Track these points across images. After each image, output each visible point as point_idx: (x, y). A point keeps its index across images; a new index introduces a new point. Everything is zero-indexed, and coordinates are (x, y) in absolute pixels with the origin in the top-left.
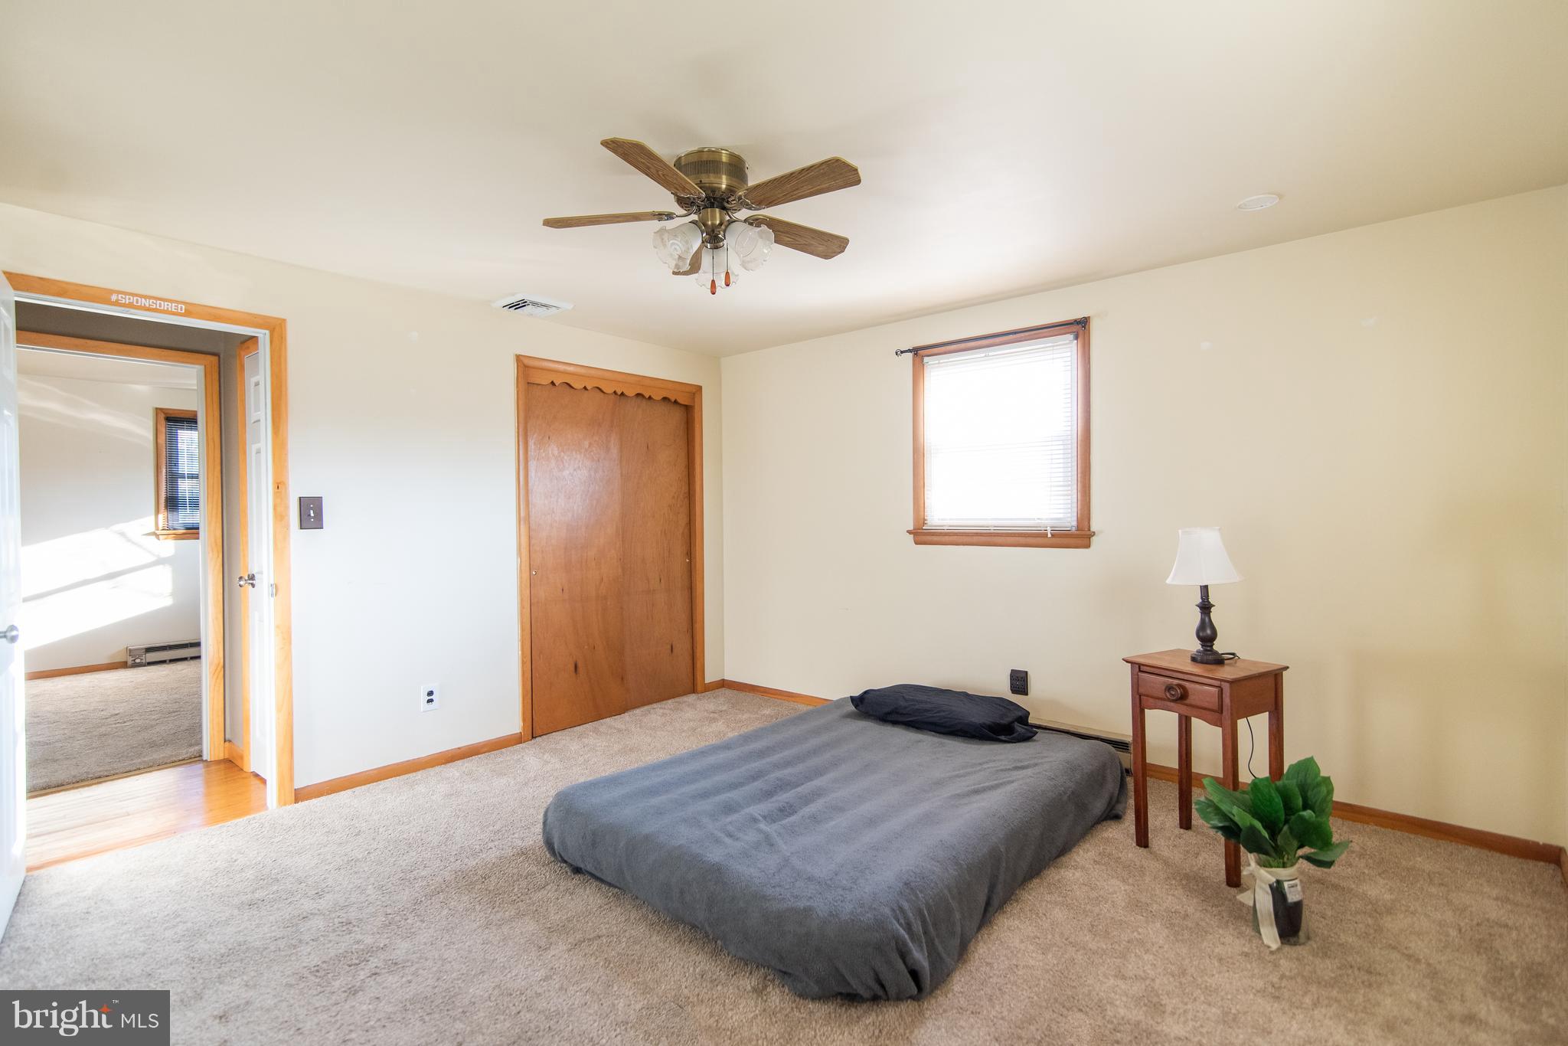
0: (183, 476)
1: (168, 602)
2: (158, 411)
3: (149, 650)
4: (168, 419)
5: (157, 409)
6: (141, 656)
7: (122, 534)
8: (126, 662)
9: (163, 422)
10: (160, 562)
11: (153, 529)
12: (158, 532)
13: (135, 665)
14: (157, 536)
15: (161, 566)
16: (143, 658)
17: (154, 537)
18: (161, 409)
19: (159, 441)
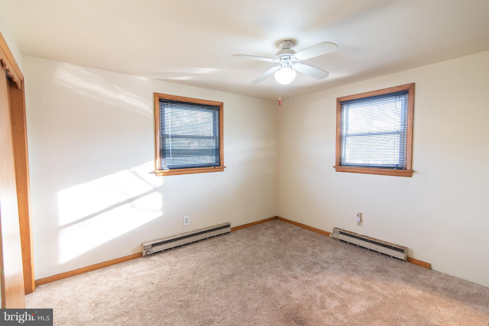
0: (168, 136)
1: (160, 214)
2: (156, 94)
3: (154, 245)
4: (160, 100)
5: (155, 93)
6: (149, 249)
7: (135, 173)
8: (141, 253)
9: (158, 102)
10: (156, 189)
11: (153, 169)
12: (157, 171)
13: (147, 256)
14: (156, 174)
15: (157, 192)
16: (151, 250)
17: (154, 175)
18: (157, 94)
19: (156, 114)
